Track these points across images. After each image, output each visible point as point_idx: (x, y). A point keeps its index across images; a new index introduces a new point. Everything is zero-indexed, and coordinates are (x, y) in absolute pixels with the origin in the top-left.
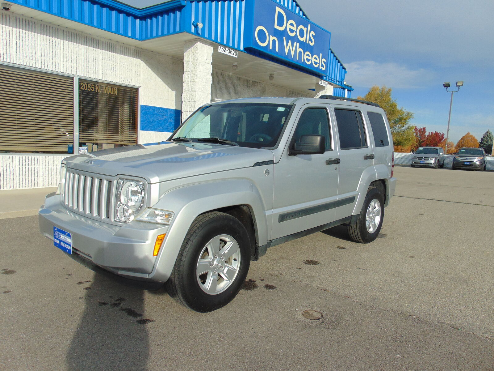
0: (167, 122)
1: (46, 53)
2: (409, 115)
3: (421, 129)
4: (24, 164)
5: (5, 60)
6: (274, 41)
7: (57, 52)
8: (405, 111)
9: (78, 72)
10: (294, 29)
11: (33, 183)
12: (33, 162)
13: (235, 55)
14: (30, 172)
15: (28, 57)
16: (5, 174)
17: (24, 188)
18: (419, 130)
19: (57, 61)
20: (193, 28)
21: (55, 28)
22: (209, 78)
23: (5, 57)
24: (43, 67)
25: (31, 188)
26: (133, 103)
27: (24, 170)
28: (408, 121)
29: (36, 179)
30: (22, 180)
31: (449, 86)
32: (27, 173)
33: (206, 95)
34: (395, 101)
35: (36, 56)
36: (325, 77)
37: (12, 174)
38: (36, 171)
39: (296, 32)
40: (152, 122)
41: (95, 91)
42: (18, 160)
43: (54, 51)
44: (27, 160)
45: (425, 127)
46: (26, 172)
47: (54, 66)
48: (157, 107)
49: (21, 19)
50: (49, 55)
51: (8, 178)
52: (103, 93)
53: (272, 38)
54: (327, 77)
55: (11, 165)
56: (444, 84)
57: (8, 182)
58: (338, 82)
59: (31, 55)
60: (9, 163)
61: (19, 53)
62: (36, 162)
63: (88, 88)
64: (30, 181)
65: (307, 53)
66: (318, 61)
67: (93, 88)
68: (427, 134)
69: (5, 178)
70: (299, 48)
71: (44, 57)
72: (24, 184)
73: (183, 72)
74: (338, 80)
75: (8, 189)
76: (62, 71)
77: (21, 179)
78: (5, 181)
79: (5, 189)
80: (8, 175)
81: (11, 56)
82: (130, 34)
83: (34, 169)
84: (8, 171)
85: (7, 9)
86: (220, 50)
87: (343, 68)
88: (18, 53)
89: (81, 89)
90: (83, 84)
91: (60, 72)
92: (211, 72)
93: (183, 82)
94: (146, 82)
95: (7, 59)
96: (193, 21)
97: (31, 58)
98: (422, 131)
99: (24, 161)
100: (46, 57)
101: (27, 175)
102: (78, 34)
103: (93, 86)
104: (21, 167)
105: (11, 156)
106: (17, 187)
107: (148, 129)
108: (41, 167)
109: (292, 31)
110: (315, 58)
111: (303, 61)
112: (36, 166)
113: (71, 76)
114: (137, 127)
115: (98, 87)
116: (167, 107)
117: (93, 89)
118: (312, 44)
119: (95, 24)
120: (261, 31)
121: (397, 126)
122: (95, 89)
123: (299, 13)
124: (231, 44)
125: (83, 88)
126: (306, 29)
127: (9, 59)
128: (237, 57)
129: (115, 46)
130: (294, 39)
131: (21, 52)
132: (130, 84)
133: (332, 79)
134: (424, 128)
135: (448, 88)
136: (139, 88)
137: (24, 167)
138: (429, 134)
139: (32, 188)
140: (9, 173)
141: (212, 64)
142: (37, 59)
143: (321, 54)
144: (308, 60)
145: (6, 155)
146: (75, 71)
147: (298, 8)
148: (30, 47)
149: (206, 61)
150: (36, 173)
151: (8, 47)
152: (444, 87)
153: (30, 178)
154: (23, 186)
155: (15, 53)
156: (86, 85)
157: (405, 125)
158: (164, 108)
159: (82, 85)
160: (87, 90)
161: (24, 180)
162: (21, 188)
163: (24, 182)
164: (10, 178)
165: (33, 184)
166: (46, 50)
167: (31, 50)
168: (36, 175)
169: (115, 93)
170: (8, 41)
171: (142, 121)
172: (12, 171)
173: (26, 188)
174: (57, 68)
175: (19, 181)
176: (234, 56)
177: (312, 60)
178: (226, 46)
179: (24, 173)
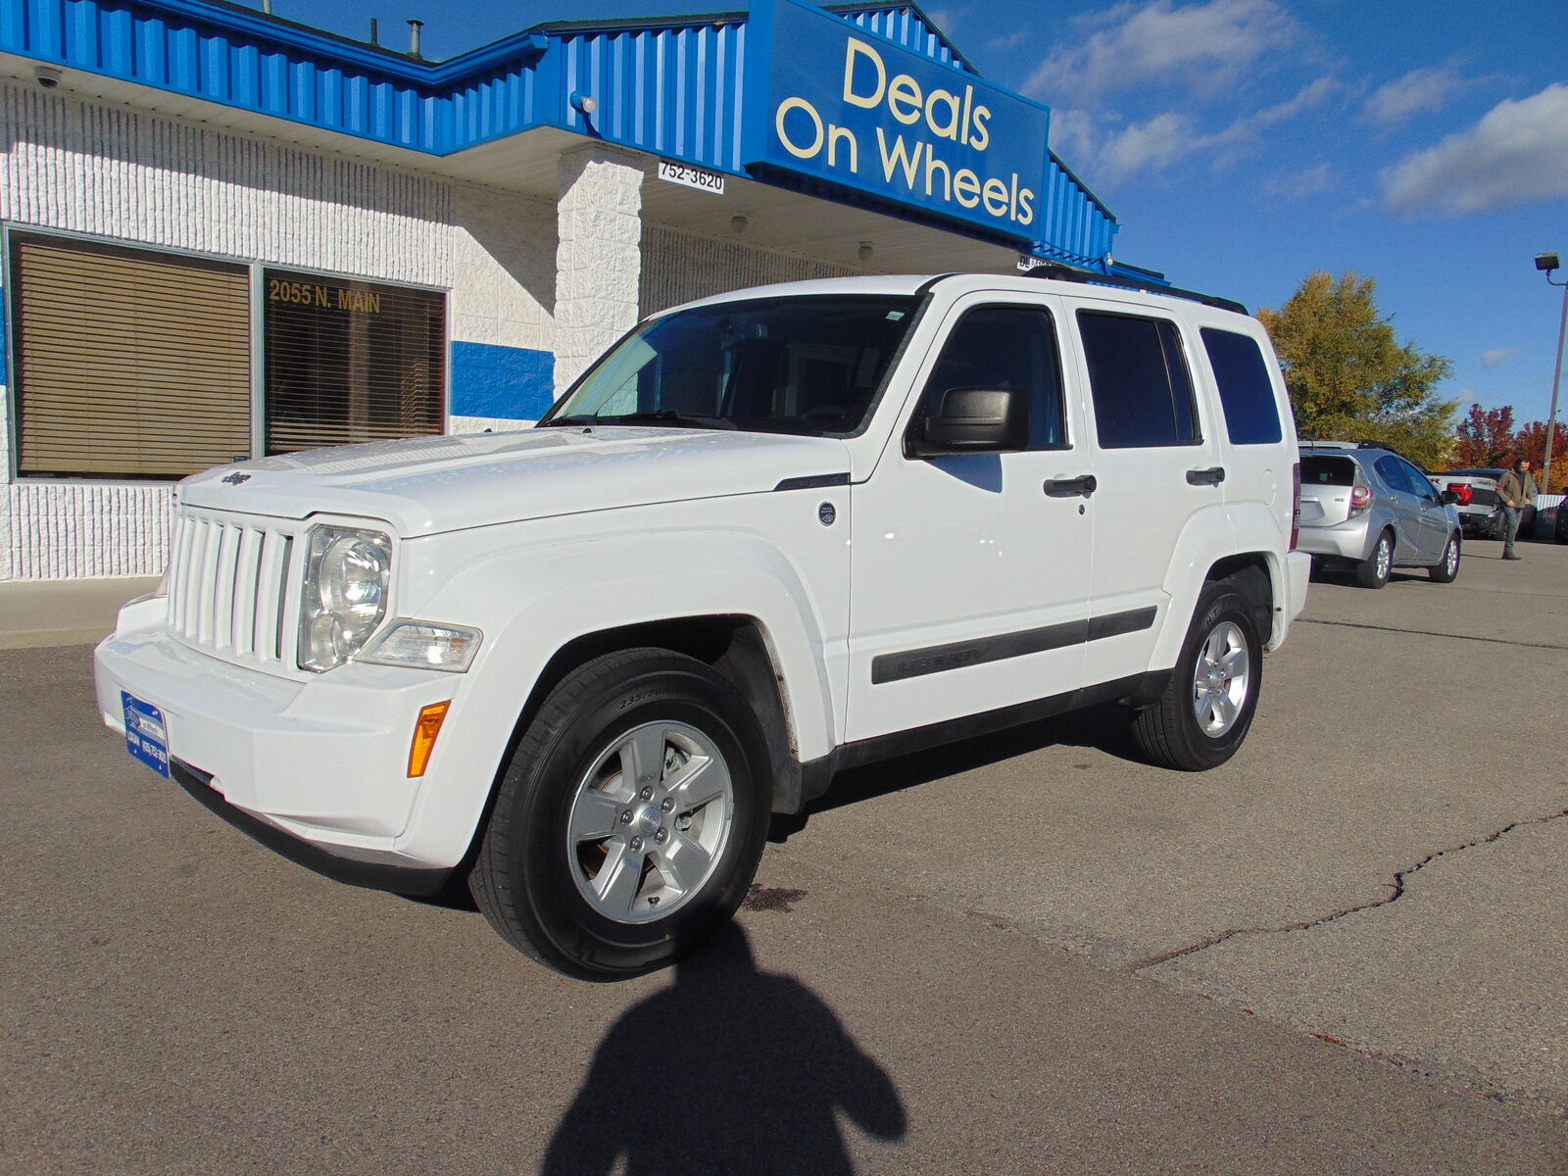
0: (536, 389)
1: (169, 199)
2: (1436, 368)
3: (1496, 415)
4: (106, 509)
5: (53, 223)
6: (842, 142)
7: (199, 197)
8: (1420, 354)
9: (261, 251)
10: (916, 101)
11: (132, 563)
12: (131, 503)
13: (716, 187)
14: (123, 532)
15: (118, 213)
16: (53, 535)
17: (104, 577)
18: (1489, 417)
19: (199, 220)
20: (572, 113)
21: (194, 129)
22: (632, 258)
23: (52, 214)
24: (159, 240)
25: (127, 577)
26: (431, 336)
27: (106, 526)
28: (1431, 384)
29: (140, 553)
30: (100, 555)
31: (1556, 266)
32: (115, 534)
33: (622, 309)
34: (1389, 320)
35: (141, 210)
36: (1038, 248)
37: (71, 535)
38: (140, 529)
39: (922, 111)
40: (487, 392)
41: (313, 304)
42: (88, 498)
43: (193, 192)
44: (115, 499)
45: (1508, 405)
46: (110, 533)
47: (192, 236)
48: (503, 347)
49: (96, 108)
50: (175, 206)
51: (62, 548)
52: (337, 308)
53: (835, 133)
54: (1047, 247)
55: (70, 512)
56: (1536, 259)
57: (62, 559)
58: (1089, 260)
59: (124, 206)
60: (63, 507)
61: (92, 203)
62: (139, 505)
63: (291, 295)
64: (123, 559)
65: (964, 172)
66: (1004, 198)
67: (308, 294)
68: (1516, 429)
69: (53, 549)
70: (933, 160)
71: (163, 210)
72: (107, 566)
73: (556, 241)
74: (1086, 253)
75: (60, 579)
76: (215, 249)
77: (98, 552)
78: (53, 555)
79: (53, 577)
80: (62, 539)
81: (70, 213)
82: (406, 139)
83: (133, 524)
84: (62, 527)
85: (48, 83)
86: (665, 173)
87: (1105, 217)
88: (89, 203)
89: (273, 297)
90: (276, 282)
91: (209, 251)
92: (637, 238)
93: (557, 271)
94: (468, 274)
95: (58, 218)
96: (572, 94)
97: (124, 215)
98: (1499, 419)
99: (105, 502)
100: (169, 212)
101: (115, 541)
102: (260, 145)
103: (306, 290)
104: (97, 518)
105: (68, 487)
106: (87, 575)
107: (475, 411)
108: (155, 519)
109: (906, 109)
110: (995, 189)
111: (947, 197)
112: (139, 516)
113: (241, 262)
114: (442, 406)
115: (323, 293)
116: (535, 347)
117: (306, 298)
118: (980, 146)
119: (301, 113)
120: (795, 114)
121: (1395, 403)
122: (313, 299)
123: (937, 53)
124: (699, 156)
125: (278, 294)
126: (957, 99)
127: (62, 219)
128: (721, 192)
129: (372, 173)
130: (914, 134)
131: (98, 200)
132: (419, 280)
133: (1066, 254)
134: (1506, 411)
135: (1553, 270)
136: (448, 294)
137: (106, 517)
138: (1528, 429)
139: (129, 576)
140: (62, 533)
141: (641, 214)
142: (141, 218)
143: (1015, 177)
144: (968, 195)
145: (54, 485)
146: (253, 247)
147: (932, 38)
148: (124, 184)
149: (620, 208)
150: (140, 536)
151: (60, 188)
152: (1539, 268)
153: (123, 549)
154: (103, 571)
155: (79, 202)
156: (285, 288)
157: (1423, 398)
158: (527, 350)
159: (275, 286)
160: (290, 302)
161: (107, 555)
162: (98, 576)
163: (107, 559)
164: (67, 549)
165: (132, 567)
166: (167, 193)
167: (124, 193)
168: (140, 541)
169: (373, 308)
170: (61, 171)
171: (454, 389)
172: (71, 527)
173: (113, 577)
174: (200, 240)
175: (91, 557)
176: (714, 190)
177: (980, 196)
178: (682, 161)
179: (106, 534)
